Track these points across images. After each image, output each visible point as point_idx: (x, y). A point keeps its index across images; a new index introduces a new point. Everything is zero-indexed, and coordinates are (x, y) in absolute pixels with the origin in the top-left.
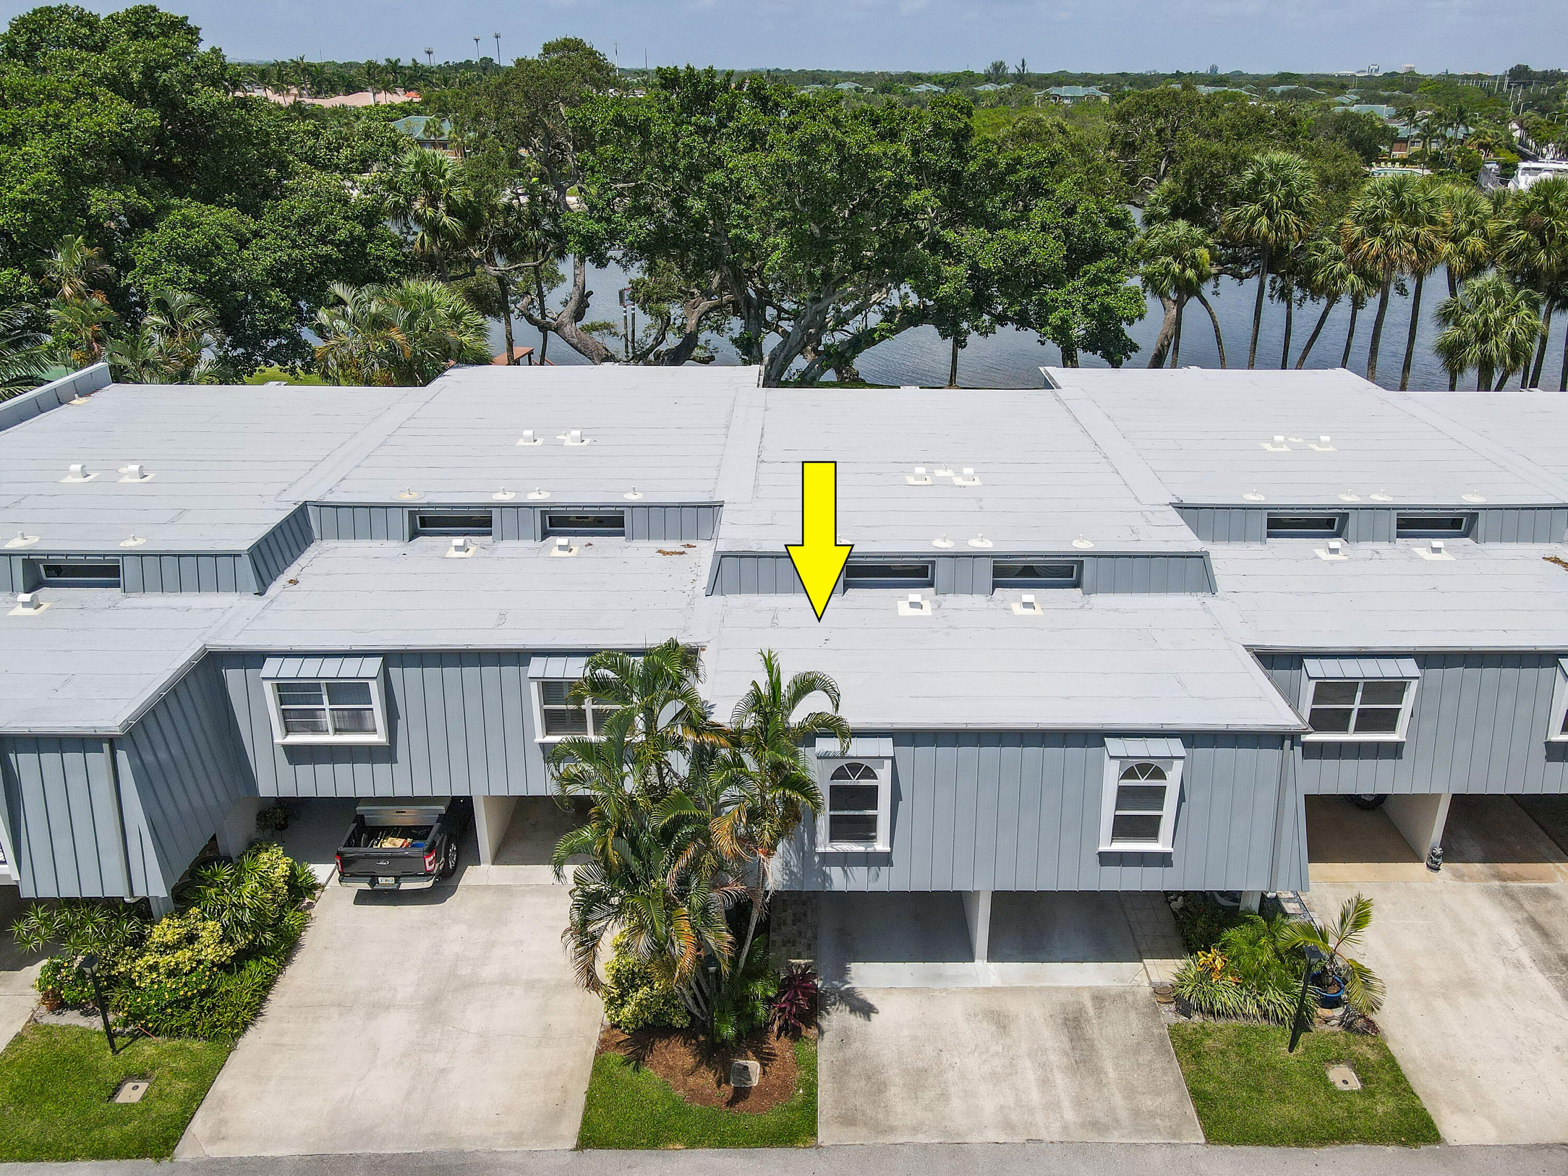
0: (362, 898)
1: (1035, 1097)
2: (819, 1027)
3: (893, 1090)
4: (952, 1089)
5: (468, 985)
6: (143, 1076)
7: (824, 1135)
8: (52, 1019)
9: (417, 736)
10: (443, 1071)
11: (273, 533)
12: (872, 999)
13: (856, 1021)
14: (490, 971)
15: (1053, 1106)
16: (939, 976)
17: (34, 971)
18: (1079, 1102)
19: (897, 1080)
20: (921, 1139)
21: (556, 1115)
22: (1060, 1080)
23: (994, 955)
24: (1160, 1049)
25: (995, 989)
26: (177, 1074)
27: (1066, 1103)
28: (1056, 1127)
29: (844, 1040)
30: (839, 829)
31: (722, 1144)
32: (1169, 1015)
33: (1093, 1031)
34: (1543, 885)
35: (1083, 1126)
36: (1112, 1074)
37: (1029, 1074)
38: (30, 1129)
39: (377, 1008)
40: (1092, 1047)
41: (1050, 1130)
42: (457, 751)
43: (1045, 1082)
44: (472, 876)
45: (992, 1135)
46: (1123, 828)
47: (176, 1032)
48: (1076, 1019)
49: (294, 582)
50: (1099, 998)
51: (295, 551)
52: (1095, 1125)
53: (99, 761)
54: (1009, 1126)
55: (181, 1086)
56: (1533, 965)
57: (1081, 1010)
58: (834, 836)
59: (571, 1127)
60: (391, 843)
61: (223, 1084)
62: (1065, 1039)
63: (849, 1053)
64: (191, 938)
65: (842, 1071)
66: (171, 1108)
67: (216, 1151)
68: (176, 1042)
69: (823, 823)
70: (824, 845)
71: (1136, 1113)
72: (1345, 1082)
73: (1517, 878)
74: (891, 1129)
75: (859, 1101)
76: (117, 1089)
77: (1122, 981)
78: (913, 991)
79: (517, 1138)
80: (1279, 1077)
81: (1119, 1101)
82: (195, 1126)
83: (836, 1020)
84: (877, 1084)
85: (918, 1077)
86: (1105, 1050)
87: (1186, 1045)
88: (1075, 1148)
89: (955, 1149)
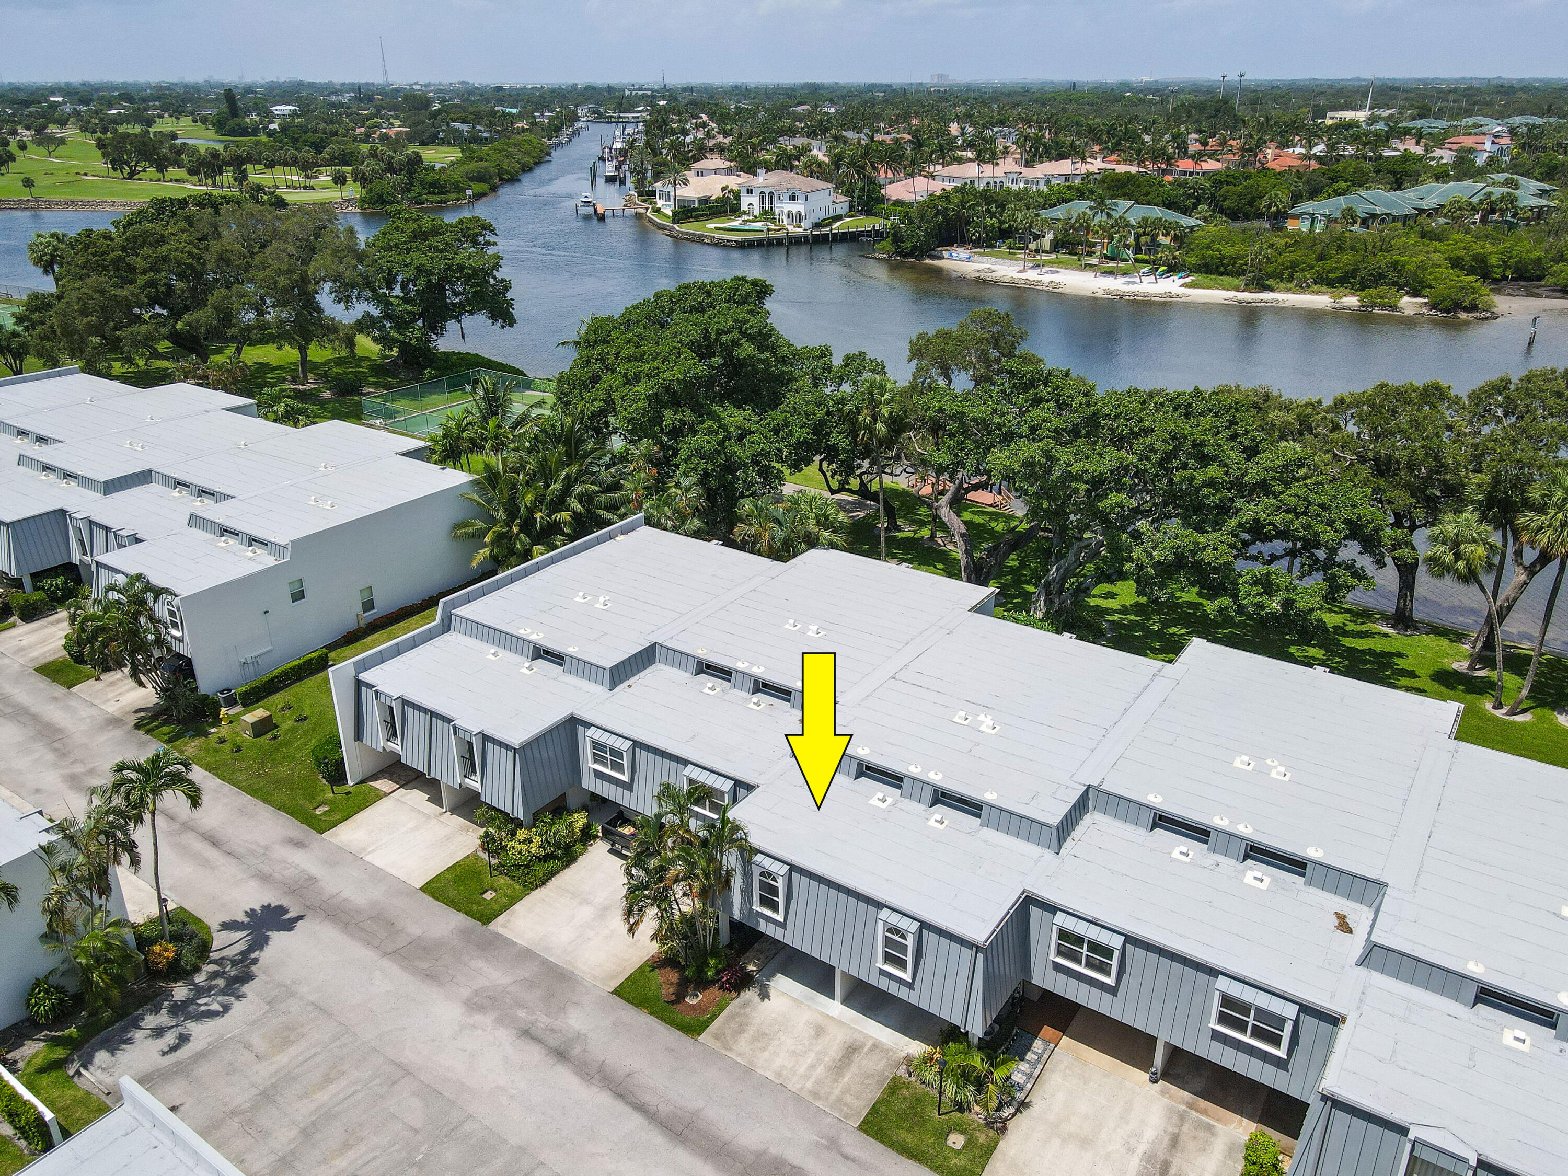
1: (802, 1070)
2: (739, 994)
3: (746, 1035)
4: (770, 1048)
6: (496, 891)
7: (703, 1038)
8: (480, 853)
10: (589, 939)
11: (629, 659)
12: (772, 993)
13: (757, 999)
15: (806, 1077)
16: (812, 999)
17: (482, 830)
18: (818, 1082)
19: (751, 1032)
20: (739, 1060)
21: (613, 977)
22: (820, 1070)
24: (880, 1083)
25: (832, 1018)
26: (506, 895)
27: (812, 1080)
28: (798, 1086)
29: (746, 1005)
30: (764, 901)
31: (661, 1019)
32: (902, 1072)
33: (856, 1058)
34: (1212, 1122)
35: (810, 1092)
36: (846, 1080)
37: (810, 1058)
38: (452, 893)
39: (586, 902)
40: (849, 1064)
41: (794, 1085)
43: (812, 1067)
45: (768, 1074)
46: (890, 958)
47: (514, 879)
48: (855, 1050)
49: (630, 686)
50: (876, 1046)
51: (635, 669)
52: (816, 1095)
55: (504, 900)
56: (1141, 1155)
57: (862, 1046)
58: (762, 903)
59: (615, 984)
61: (517, 907)
62: (840, 1055)
63: (742, 1011)
64: (530, 841)
65: (733, 1016)
66: (496, 907)
67: (500, 930)
68: (512, 882)
70: (755, 906)
71: (839, 1100)
72: (954, 1143)
73: (1205, 1112)
74: (731, 1050)
75: (728, 1032)
76: (485, 892)
77: (896, 1044)
78: (795, 1000)
79: (595, 978)
80: (922, 1122)
81: (837, 1091)
82: (500, 918)
83: (750, 994)
84: (741, 1029)
85: (761, 1036)
86: (854, 1068)
87: (895, 1086)
88: (797, 1098)
89: (748, 1071)
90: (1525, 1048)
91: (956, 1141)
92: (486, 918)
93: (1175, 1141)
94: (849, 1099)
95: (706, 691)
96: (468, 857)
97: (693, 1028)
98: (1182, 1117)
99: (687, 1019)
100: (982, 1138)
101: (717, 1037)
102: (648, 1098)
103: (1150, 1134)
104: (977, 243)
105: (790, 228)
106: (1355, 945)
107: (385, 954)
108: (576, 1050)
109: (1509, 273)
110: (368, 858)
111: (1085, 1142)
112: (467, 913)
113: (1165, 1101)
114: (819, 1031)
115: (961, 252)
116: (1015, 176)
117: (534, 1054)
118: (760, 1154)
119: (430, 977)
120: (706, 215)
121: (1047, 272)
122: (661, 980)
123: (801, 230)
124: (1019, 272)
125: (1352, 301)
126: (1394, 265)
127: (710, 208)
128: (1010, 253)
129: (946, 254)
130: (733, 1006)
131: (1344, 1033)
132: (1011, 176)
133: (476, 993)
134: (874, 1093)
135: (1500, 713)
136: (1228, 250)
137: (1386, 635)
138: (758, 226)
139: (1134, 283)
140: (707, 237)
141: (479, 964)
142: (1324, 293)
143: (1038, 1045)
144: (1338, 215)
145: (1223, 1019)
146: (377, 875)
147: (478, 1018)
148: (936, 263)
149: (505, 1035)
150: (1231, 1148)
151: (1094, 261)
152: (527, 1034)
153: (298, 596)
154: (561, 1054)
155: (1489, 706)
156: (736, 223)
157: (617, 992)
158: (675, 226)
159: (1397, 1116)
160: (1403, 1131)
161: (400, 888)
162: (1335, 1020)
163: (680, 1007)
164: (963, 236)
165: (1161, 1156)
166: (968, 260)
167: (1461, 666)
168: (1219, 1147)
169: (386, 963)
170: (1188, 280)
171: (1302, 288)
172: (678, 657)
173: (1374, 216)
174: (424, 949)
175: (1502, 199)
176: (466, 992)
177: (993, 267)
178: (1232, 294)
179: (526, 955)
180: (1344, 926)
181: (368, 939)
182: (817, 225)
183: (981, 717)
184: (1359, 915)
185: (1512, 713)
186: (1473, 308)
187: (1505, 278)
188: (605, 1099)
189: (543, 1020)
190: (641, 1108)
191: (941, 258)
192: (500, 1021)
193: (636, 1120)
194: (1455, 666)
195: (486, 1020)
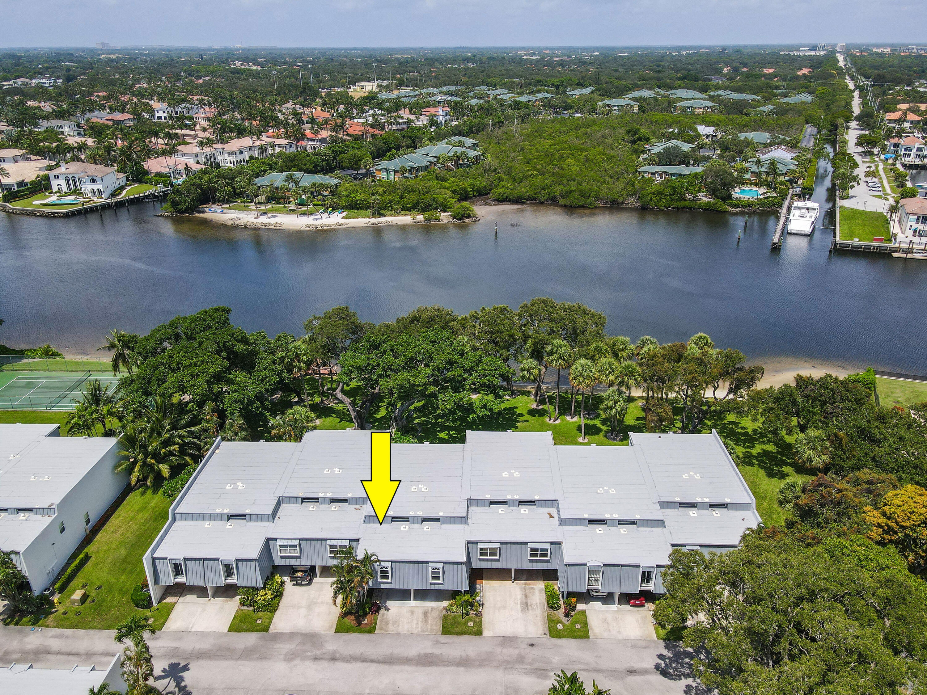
0: (294, 585)
1: (415, 626)
2: (379, 613)
4: (400, 625)
5: (316, 603)
6: (261, 618)
7: (376, 632)
8: (242, 608)
9: (305, 554)
10: (312, 619)
12: (389, 607)
13: (386, 612)
14: (319, 601)
15: (417, 628)
16: (404, 603)
17: (238, 598)
18: (422, 627)
19: (391, 623)
20: (393, 633)
21: (331, 627)
22: (420, 624)
23: (415, 599)
24: (440, 619)
25: (413, 606)
26: (266, 618)
27: (420, 627)
29: (383, 615)
30: (382, 577)
31: (358, 633)
32: (444, 612)
33: (429, 615)
35: (421, 631)
36: (430, 622)
37: (415, 622)
38: (244, 627)
39: (299, 607)
40: (428, 618)
41: (415, 631)
42: (313, 557)
43: (417, 624)
44: (316, 580)
45: (405, 632)
46: (433, 578)
47: (265, 611)
48: (427, 613)
50: (432, 609)
52: (423, 631)
53: (253, 563)
54: (408, 631)
55: (268, 620)
56: (519, 603)
57: (428, 611)
58: (381, 578)
59: (334, 629)
60: (299, 574)
61: (274, 620)
62: (423, 616)
63: (384, 618)
64: (266, 594)
65: (382, 621)
66: (266, 624)
67: (275, 631)
68: (265, 613)
69: (379, 577)
70: (380, 580)
71: (431, 629)
73: (529, 584)
74: (388, 631)
75: (384, 626)
76: (257, 620)
77: (438, 605)
78: (398, 606)
79: (325, 631)
80: (459, 624)
81: (429, 627)
82: (271, 627)
83: (382, 611)
84: (387, 624)
85: (395, 622)
86: (430, 618)
87: (445, 618)
88: (419, 635)
89: (398, 634)
90: (602, 532)
91: (471, 624)
92: (266, 629)
93: (526, 596)
94: (434, 628)
95: (311, 509)
96: (237, 611)
97: (371, 630)
98: (525, 589)
99: (368, 629)
100: (477, 620)
101: (381, 629)
102: (373, 657)
103: (519, 597)
104: (224, 201)
105: (95, 199)
106: (556, 521)
107: (237, 659)
108: (338, 655)
109: (475, 193)
110: (193, 630)
111: (504, 607)
112: (257, 631)
113: (519, 586)
114: (412, 613)
115: (216, 208)
116: (221, 150)
117: (325, 664)
118: (419, 656)
119: (263, 658)
120: (27, 194)
121: (271, 217)
122: (349, 621)
123: (103, 200)
124: (255, 218)
125: (420, 217)
126: (434, 199)
127: (28, 189)
128: (245, 206)
129: (207, 210)
130: (379, 618)
131: (564, 546)
132: (219, 150)
133: (285, 655)
134: (440, 623)
135: (551, 422)
136: (359, 197)
137: (508, 400)
138: (70, 199)
139: (318, 219)
140: (38, 211)
141: (277, 646)
142: (407, 215)
143: (478, 586)
144: (398, 169)
145: (532, 555)
146: (203, 635)
147: (294, 663)
148: (202, 215)
149: (308, 663)
150: (540, 591)
151: (293, 207)
152: (316, 659)
153: (63, 530)
154: (333, 659)
155: (548, 420)
156: (53, 198)
157: (336, 632)
158: (7, 204)
159: (583, 562)
160: (585, 565)
161: (219, 634)
162: (560, 544)
163: (362, 626)
164: (213, 198)
165: (525, 601)
166: (222, 212)
167: (534, 406)
168: (537, 592)
169: (240, 662)
170: (344, 214)
171: (397, 214)
172: (291, 500)
173: (413, 168)
174: (251, 651)
175: (462, 154)
176: (282, 657)
177: (239, 216)
178: (367, 220)
179: (292, 636)
180: (551, 516)
181: (225, 658)
182: (113, 195)
183: (420, 486)
184: (554, 511)
185: (555, 420)
186: (469, 217)
187: (474, 196)
188: (359, 665)
189: (318, 652)
190: (373, 661)
191: (204, 212)
192: (303, 659)
193: (374, 666)
194: (532, 407)
195: (297, 661)
